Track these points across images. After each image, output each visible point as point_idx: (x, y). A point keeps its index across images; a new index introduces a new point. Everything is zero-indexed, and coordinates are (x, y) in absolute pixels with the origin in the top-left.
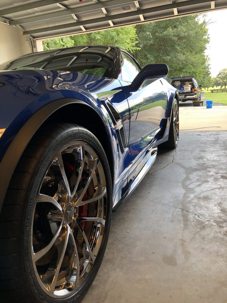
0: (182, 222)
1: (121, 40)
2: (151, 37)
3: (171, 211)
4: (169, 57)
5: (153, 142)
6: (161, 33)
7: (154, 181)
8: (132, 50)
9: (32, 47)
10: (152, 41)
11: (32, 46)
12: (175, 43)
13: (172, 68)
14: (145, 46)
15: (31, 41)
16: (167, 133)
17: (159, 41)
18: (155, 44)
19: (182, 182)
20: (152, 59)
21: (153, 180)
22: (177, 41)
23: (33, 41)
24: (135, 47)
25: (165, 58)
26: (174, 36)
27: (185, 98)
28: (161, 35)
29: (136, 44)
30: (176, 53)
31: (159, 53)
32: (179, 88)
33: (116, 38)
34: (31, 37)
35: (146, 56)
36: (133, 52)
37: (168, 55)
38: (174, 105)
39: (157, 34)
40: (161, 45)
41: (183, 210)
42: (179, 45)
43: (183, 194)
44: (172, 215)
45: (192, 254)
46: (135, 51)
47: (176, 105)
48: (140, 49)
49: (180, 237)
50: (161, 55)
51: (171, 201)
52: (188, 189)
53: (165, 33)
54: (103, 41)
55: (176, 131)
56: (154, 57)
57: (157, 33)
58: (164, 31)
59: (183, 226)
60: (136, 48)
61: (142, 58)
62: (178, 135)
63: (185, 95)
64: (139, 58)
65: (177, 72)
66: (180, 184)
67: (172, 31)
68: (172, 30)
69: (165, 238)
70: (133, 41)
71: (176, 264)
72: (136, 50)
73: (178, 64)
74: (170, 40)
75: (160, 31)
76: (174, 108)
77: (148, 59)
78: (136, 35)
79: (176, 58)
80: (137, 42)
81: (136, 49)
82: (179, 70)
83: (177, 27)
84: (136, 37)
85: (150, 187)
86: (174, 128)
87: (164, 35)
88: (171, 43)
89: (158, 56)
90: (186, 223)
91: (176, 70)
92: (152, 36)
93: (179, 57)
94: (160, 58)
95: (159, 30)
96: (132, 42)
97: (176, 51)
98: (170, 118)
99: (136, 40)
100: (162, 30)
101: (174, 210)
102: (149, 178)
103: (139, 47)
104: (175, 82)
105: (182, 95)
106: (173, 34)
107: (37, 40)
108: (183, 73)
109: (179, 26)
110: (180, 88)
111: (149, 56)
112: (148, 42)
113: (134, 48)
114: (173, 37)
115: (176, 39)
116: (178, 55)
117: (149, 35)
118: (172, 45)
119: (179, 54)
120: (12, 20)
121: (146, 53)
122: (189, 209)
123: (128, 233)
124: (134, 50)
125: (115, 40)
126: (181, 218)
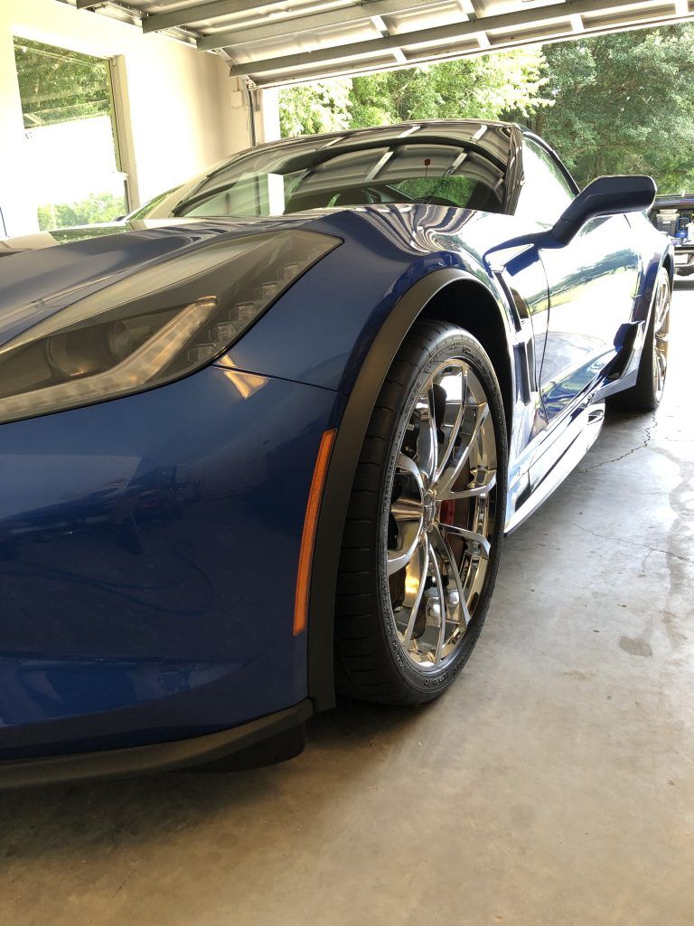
0: (668, 579)
1: (494, 74)
2: (592, 64)
3: (640, 556)
4: (646, 130)
5: (596, 386)
6: (625, 50)
7: (593, 489)
8: (527, 108)
9: (252, 110)
10: (592, 78)
11: (251, 105)
12: (669, 84)
13: (653, 164)
14: (568, 94)
15: (250, 92)
16: (634, 365)
17: (618, 74)
18: (601, 84)
19: (670, 494)
20: (589, 135)
21: (591, 486)
22: (677, 77)
23: (255, 92)
24: (536, 97)
25: (632, 132)
26: (667, 61)
27: (689, 262)
28: (623, 56)
29: (541, 88)
30: (671, 117)
31: (615, 114)
32: (673, 231)
33: (479, 70)
34: (251, 82)
35: (568, 124)
36: (528, 113)
37: (643, 123)
38: (661, 286)
39: (611, 54)
40: (623, 89)
41: (670, 554)
42: (682, 89)
43: (673, 522)
44: (643, 564)
45: (689, 640)
46: (536, 111)
47: (664, 286)
48: (552, 103)
49: (661, 606)
50: (618, 122)
51: (639, 534)
52: (685, 512)
53: (637, 50)
54: (439, 79)
55: (661, 361)
56: (594, 129)
57: (610, 51)
58: (636, 45)
59: (669, 586)
60: (540, 100)
61: (556, 132)
62: (663, 373)
63: (689, 254)
64: (546, 134)
65: (670, 176)
66: (666, 500)
67: (664, 45)
68: (663, 41)
69: (624, 606)
70: (532, 77)
71: (651, 654)
72: (539, 109)
73: (675, 152)
74: (654, 71)
75: (622, 43)
76: (658, 295)
77: (574, 134)
78: (541, 57)
79: (669, 132)
80: (545, 81)
81: (541, 105)
82: (676, 171)
83: (679, 30)
84: (543, 66)
85: (583, 500)
86: (654, 353)
87: (635, 58)
88: (657, 82)
89: (607, 127)
90: (678, 582)
91: (664, 171)
92: (595, 60)
93: (678, 129)
94: (617, 131)
95: (620, 40)
96: (529, 81)
97: (671, 107)
98: (645, 324)
99: (543, 73)
100: (628, 41)
101: (647, 554)
102: (581, 481)
103: (548, 96)
104: (659, 213)
105: (681, 254)
106: (664, 56)
107: (264, 91)
108: (687, 180)
109: (686, 28)
110: (676, 232)
111: (578, 125)
112: (579, 79)
113: (535, 102)
114: (665, 65)
115: (673, 69)
116: (677, 123)
117: (585, 58)
118: (657, 90)
119: (680, 119)
120: (205, 35)
121: (572, 116)
122: (687, 554)
123: (533, 591)
124: (534, 107)
125: (473, 75)
126: (666, 571)
